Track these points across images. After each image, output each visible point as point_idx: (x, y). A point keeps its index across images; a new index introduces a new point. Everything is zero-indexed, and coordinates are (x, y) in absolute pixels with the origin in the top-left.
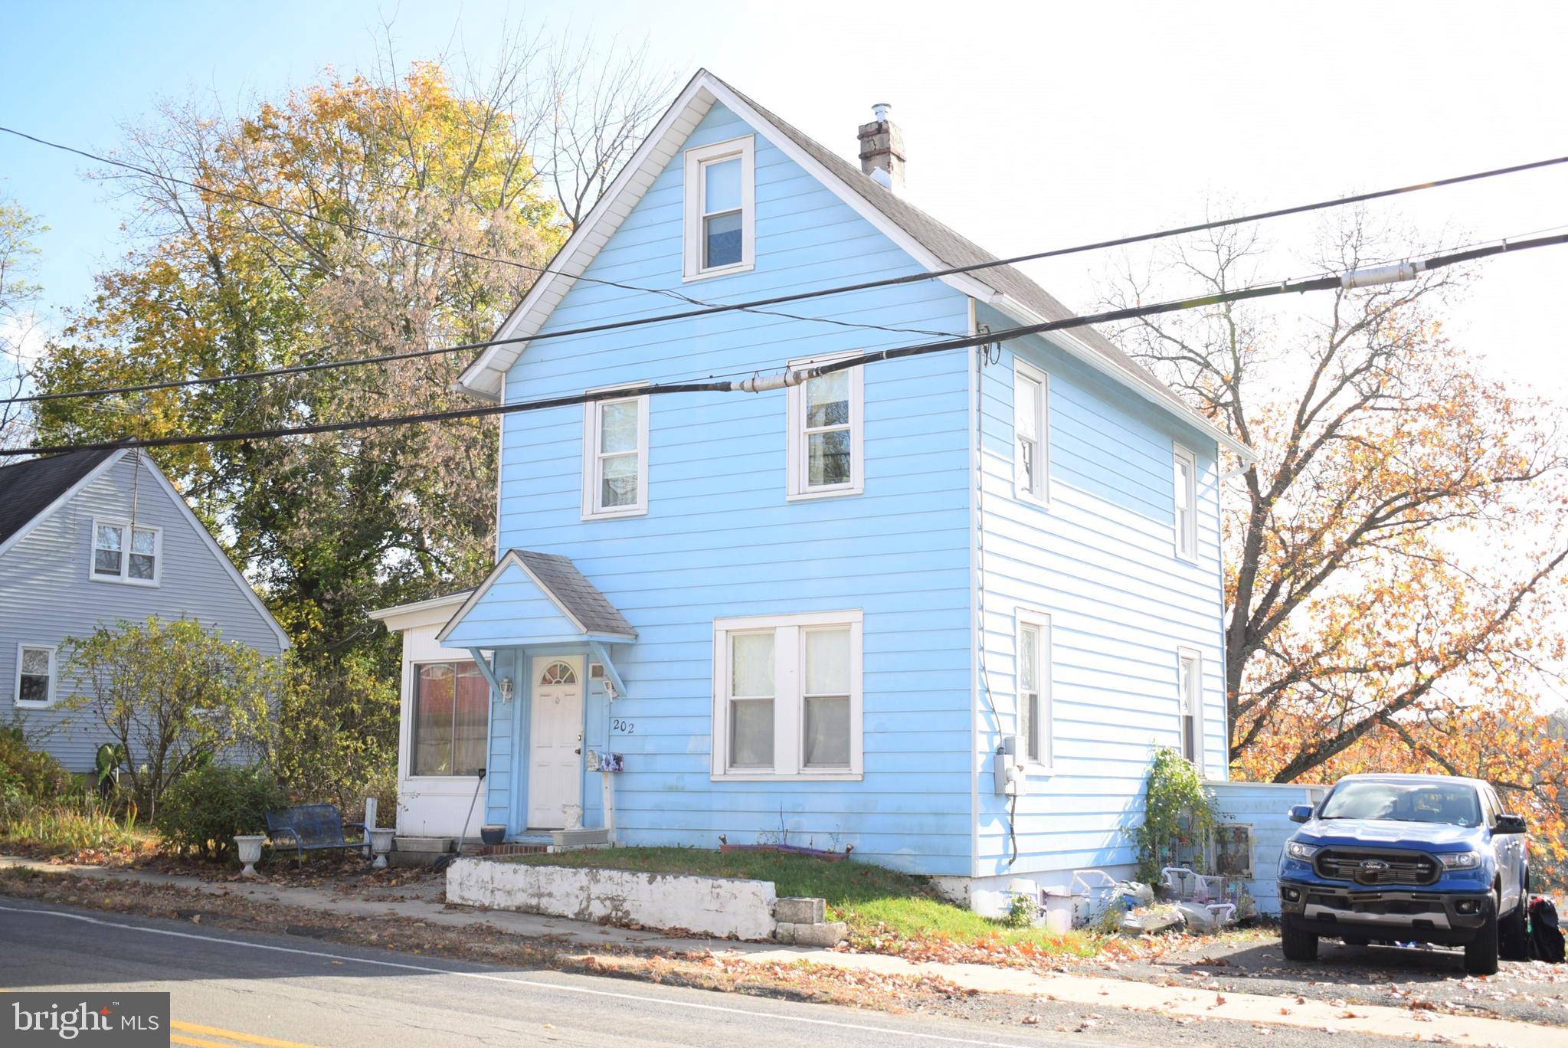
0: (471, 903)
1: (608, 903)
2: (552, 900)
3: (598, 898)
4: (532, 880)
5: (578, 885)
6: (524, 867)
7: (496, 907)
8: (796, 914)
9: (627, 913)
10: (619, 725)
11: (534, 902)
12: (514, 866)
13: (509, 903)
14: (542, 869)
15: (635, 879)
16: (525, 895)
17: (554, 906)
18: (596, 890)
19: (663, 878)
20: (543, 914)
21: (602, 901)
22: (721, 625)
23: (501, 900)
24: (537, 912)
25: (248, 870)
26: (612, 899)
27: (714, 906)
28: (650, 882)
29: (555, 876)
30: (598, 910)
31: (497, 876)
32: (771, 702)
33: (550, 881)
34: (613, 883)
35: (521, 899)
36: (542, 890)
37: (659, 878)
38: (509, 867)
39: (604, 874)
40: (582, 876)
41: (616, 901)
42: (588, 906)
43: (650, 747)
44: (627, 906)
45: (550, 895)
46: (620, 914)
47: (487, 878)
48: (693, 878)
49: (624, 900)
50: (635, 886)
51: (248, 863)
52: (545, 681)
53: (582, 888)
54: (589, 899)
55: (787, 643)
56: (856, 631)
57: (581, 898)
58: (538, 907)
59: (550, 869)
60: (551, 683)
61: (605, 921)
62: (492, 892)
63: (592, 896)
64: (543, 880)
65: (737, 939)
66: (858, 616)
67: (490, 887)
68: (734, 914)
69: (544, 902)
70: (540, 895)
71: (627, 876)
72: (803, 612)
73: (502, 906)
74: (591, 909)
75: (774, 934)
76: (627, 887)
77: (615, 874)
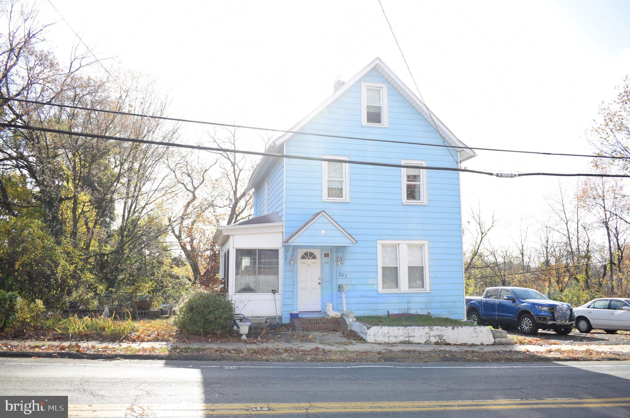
0: (380, 342)
1: (437, 337)
2: (414, 338)
3: (433, 336)
4: (406, 332)
5: (425, 332)
6: (402, 328)
7: (391, 342)
8: (502, 335)
9: (445, 340)
10: (341, 275)
11: (407, 339)
12: (398, 327)
13: (396, 341)
14: (410, 327)
15: (447, 329)
16: (403, 337)
17: (416, 340)
18: (432, 333)
19: (457, 327)
20: (411, 343)
21: (435, 337)
22: (379, 242)
23: (392, 340)
24: (409, 343)
25: (244, 337)
26: (439, 336)
27: (475, 335)
28: (453, 329)
29: (415, 330)
30: (433, 340)
31: (391, 331)
32: (397, 268)
33: (414, 332)
34: (437, 330)
35: (401, 339)
36: (410, 335)
37: (456, 328)
38: (395, 328)
39: (435, 328)
40: (427, 329)
41: (440, 337)
42: (429, 339)
43: (354, 282)
44: (444, 338)
45: (414, 336)
46: (442, 341)
47: (386, 332)
48: (467, 327)
49: (443, 336)
50: (447, 331)
51: (244, 334)
52: (303, 258)
53: (426, 333)
54: (430, 337)
55: (403, 250)
56: (426, 248)
57: (426, 337)
58: (409, 341)
59: (413, 327)
60: (305, 258)
61: (437, 343)
62: (389, 337)
63: (431, 335)
64: (410, 332)
65: (483, 344)
66: (426, 242)
67: (388, 335)
68: (482, 337)
69: (411, 339)
70: (409, 337)
71: (444, 328)
72: (409, 240)
73: (393, 342)
74: (431, 340)
75: (495, 342)
76: (444, 332)
77: (439, 327)
